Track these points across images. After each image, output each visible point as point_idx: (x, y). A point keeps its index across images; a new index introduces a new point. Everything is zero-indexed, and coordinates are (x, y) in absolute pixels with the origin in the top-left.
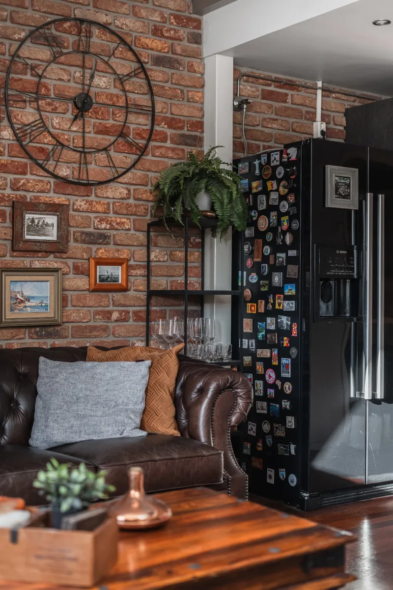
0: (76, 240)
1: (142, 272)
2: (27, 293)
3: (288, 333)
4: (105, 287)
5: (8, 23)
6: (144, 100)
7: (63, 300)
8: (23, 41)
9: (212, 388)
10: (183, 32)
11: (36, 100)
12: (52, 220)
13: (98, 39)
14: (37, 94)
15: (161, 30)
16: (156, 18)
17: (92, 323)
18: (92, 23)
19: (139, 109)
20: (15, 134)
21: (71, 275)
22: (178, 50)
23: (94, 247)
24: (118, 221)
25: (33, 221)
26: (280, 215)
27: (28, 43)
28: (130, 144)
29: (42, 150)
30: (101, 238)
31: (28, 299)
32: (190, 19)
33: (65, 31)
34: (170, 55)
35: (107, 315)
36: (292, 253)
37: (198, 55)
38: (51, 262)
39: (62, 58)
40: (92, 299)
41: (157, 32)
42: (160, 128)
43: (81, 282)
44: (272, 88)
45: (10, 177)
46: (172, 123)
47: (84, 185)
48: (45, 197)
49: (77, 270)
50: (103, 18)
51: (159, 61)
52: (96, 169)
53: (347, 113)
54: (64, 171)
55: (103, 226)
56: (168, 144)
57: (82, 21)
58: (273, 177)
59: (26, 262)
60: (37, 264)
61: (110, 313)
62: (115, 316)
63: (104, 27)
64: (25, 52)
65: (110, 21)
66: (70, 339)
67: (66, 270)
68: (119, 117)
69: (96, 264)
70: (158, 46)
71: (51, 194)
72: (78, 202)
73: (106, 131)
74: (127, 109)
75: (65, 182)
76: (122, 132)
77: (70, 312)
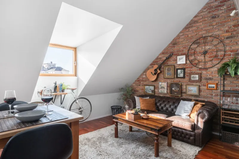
0: (203, 79)
1: (222, 86)
4: (211, 89)
5: (189, 43)
6: (222, 48)
8: (191, 45)
10: (237, 28)
11: (194, 54)
12: (197, 76)
13: (209, 39)
15: (229, 31)
17: (208, 96)
18: (207, 36)
19: (221, 50)
20: (190, 62)
21: (203, 86)
22: (235, 33)
23: (208, 81)
24: (215, 75)
25: (193, 76)
28: (219, 59)
29: (195, 63)
30: (210, 79)
31: (192, 90)
33: (201, 40)
34: (232, 35)
35: (212, 95)
39: (200, 45)
40: (207, 91)
41: (227, 31)
42: (228, 53)
43: (205, 88)
45: (189, 69)
47: (206, 69)
48: (196, 72)
50: (210, 34)
51: (228, 38)
52: (209, 65)
54: (200, 67)
55: (210, 76)
56: (231, 56)
57: (205, 37)
59: (192, 84)
60: (194, 84)
62: (214, 95)
63: (210, 36)
64: (192, 47)
65: (212, 34)
66: (202, 98)
67: (201, 85)
68: (215, 54)
69: (208, 84)
70: (228, 35)
71: (198, 71)
72: (204, 72)
73: (211, 57)
74: (217, 51)
75: (201, 69)
76: (216, 56)
77: (202, 93)
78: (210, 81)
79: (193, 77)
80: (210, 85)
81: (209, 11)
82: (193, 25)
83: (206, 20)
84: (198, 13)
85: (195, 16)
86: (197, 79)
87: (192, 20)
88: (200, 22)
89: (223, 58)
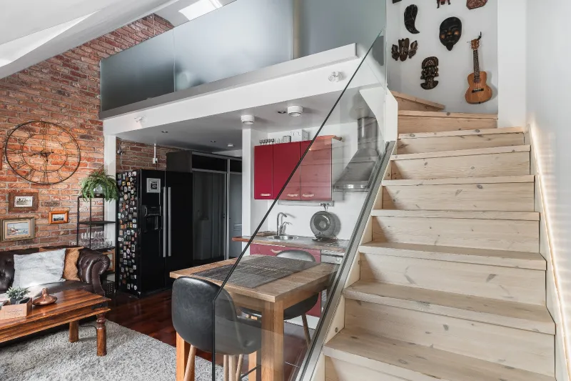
0: (42, 206)
1: (76, 215)
2: (16, 228)
3: (134, 236)
4: (56, 222)
5: (7, 123)
6: (76, 152)
7: (35, 229)
8: (15, 130)
9: (92, 261)
10: (95, 127)
11: (22, 152)
12: (30, 199)
13: (52, 128)
14: (22, 149)
15: (84, 126)
16: (81, 121)
17: (50, 237)
18: (51, 123)
19: (73, 155)
20: (11, 166)
21: (40, 219)
22: (92, 133)
23: (52, 208)
24: (63, 197)
25: (20, 199)
26: (131, 194)
27: (17, 130)
28: (69, 169)
29: (24, 172)
30: (56, 204)
31: (17, 230)
32: (97, 122)
33: (36, 126)
34: (89, 135)
36: (135, 208)
37: (101, 135)
38: (30, 215)
39: (35, 136)
40: (50, 227)
41: (82, 126)
42: (83, 161)
43: (45, 222)
44: (135, 146)
45: (7, 183)
46: (89, 159)
47: (47, 185)
48: (26, 190)
49: (43, 217)
50: (55, 121)
51: (83, 137)
52: (53, 177)
53: (167, 155)
54: (36, 179)
55: (56, 199)
56: (88, 167)
57: (45, 122)
58: (129, 181)
59: (17, 215)
60: (22, 216)
61: (59, 232)
62: (62, 233)
63: (56, 124)
64: (15, 134)
65: (59, 122)
66: (39, 244)
67: (37, 217)
68: (64, 158)
69: (52, 214)
70: (83, 132)
71: (30, 188)
72: (43, 191)
73: (57, 164)
74: (67, 155)
75: (36, 184)
76: (65, 164)
77: (40, 234)
78: (54, 209)
79: (20, 202)
80: (55, 216)
81: (52, 75)
82: (18, 86)
83: (46, 91)
84: (29, 68)
85: (23, 72)
86: (30, 204)
87: (14, 75)
88: (35, 89)
89: (76, 169)
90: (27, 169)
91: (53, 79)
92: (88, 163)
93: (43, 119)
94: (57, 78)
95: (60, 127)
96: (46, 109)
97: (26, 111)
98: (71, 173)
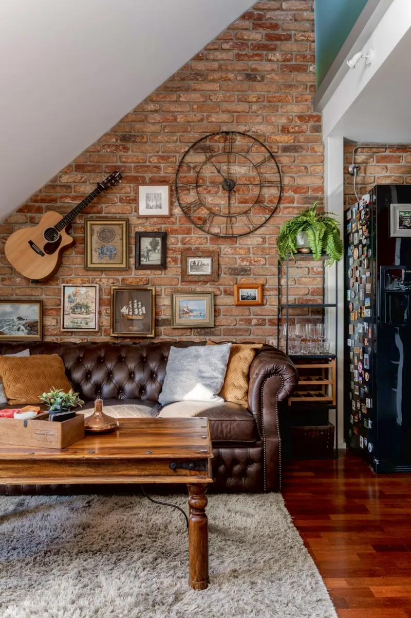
0: (225, 274)
1: (276, 292)
2: (190, 308)
3: (367, 335)
4: (245, 302)
5: (178, 143)
6: (275, 178)
7: (216, 312)
8: (187, 152)
10: (306, 127)
11: (197, 187)
12: (207, 261)
13: (239, 141)
14: (197, 183)
15: (288, 129)
16: (284, 121)
17: (237, 326)
18: (233, 133)
19: (271, 184)
20: (183, 211)
21: (222, 296)
22: (302, 139)
23: (239, 277)
24: (256, 259)
25: (194, 263)
26: (364, 246)
27: (191, 152)
28: (265, 208)
29: (200, 219)
30: (244, 271)
31: (191, 311)
32: (311, 117)
33: (216, 141)
34: (296, 143)
35: (249, 322)
37: (319, 140)
38: (208, 287)
39: (213, 159)
40: (237, 311)
41: (285, 130)
42: (288, 194)
43: (231, 300)
44: (387, 153)
45: (180, 237)
46: (296, 190)
47: (231, 238)
48: (203, 248)
49: (226, 292)
50: (242, 129)
51: (286, 149)
52: (240, 225)
54: (215, 230)
55: (244, 263)
56: (295, 205)
57: (227, 133)
58: (360, 219)
59: (191, 288)
60: (198, 289)
61: (250, 320)
62: (254, 322)
63: (243, 134)
64: (188, 159)
65: (247, 129)
66: (222, 337)
67: (218, 292)
68: (256, 191)
69: (239, 288)
70: (285, 139)
71: (208, 245)
72: (226, 249)
73: (246, 202)
74: (261, 185)
75: (216, 237)
76: (258, 201)
77: (222, 320)
78: (242, 280)
79: (195, 267)
80: (244, 292)
81: (236, 51)
82: (191, 83)
83: (229, 80)
84: (206, 49)
85: (198, 58)
86: (208, 270)
87: (186, 67)
88: (213, 81)
89: (276, 208)
90: (204, 212)
91: (239, 57)
92: (296, 196)
93: (224, 129)
94: (244, 53)
95: (249, 136)
96: (228, 111)
97: (202, 120)
98: (268, 216)
